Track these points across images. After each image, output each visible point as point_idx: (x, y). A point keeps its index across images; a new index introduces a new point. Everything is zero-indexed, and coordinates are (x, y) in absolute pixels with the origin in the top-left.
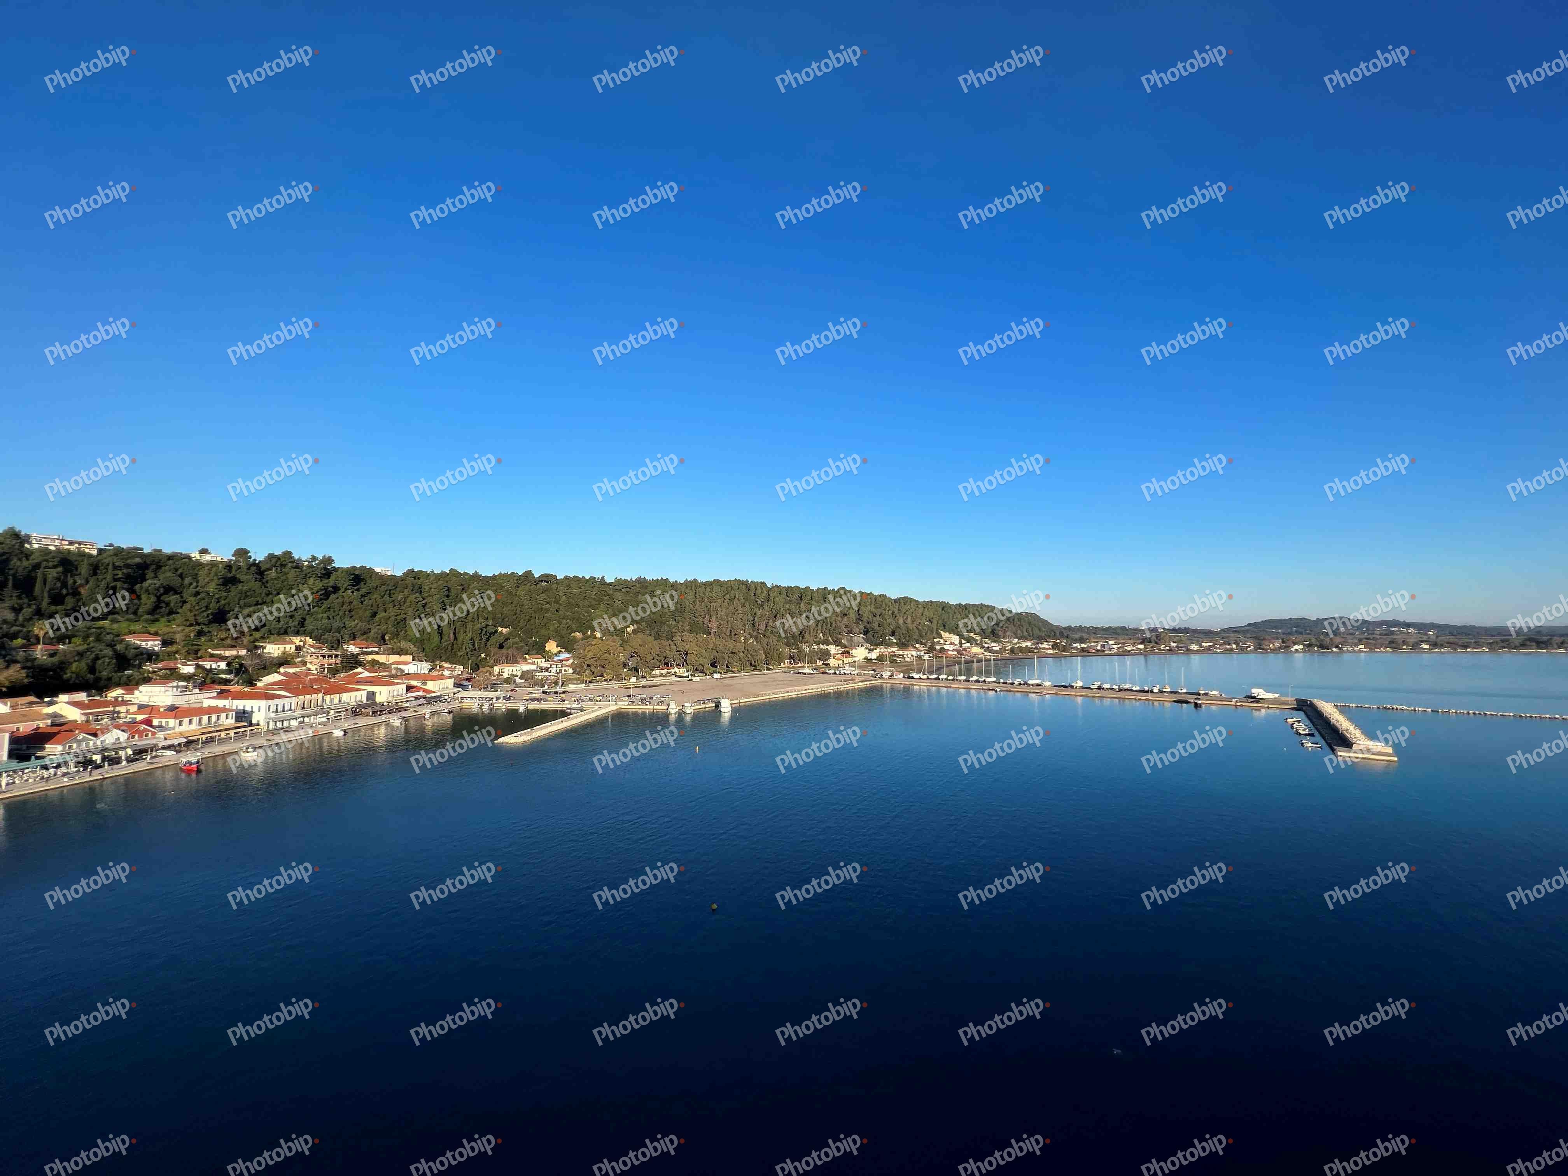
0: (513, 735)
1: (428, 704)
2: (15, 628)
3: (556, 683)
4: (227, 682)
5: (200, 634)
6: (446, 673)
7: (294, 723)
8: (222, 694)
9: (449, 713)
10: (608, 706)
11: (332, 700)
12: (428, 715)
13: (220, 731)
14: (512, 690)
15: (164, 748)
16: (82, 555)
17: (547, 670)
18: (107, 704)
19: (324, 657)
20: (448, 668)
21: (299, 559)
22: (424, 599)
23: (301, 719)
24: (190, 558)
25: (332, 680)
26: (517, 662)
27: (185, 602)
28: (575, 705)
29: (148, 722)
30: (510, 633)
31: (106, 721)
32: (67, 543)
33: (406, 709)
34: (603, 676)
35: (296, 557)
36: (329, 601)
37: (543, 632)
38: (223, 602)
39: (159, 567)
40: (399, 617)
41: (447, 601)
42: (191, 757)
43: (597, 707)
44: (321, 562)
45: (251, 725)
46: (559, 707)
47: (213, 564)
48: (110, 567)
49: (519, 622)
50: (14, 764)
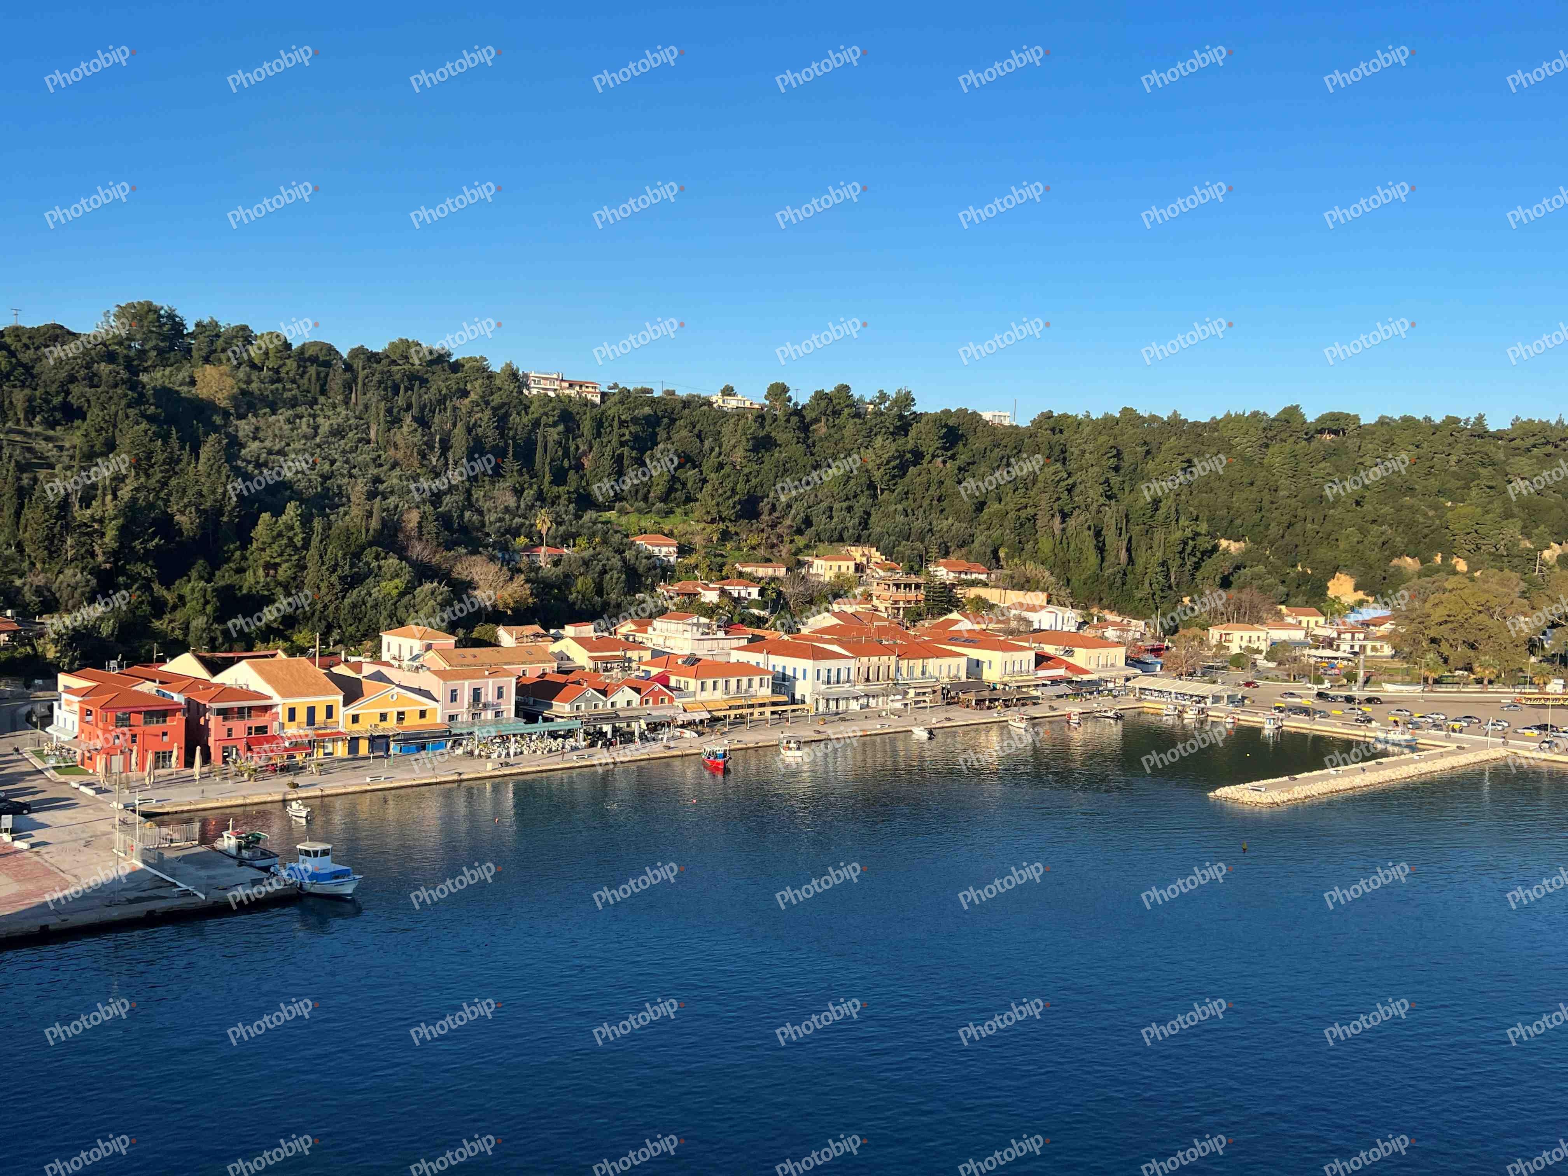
0: (1247, 785)
1: (1076, 695)
2: (518, 520)
3: (1351, 678)
4: (760, 622)
5: (725, 536)
6: (1111, 633)
7: (854, 706)
8: (755, 643)
9: (1118, 717)
10: (1484, 746)
11: (911, 670)
12: (1075, 719)
13: (752, 706)
14: (1248, 684)
15: (683, 726)
16: (587, 403)
17: (1329, 643)
18: (615, 645)
19: (898, 586)
20: (1113, 624)
21: (861, 400)
22: (1070, 475)
23: (863, 701)
24: (710, 404)
25: (912, 632)
26: (1259, 620)
27: (705, 481)
28: (1396, 735)
29: (663, 680)
30: (1247, 553)
31: (616, 673)
32: (566, 385)
33: (1035, 701)
34: (1469, 669)
35: (856, 397)
36: (907, 479)
37: (1323, 553)
38: (754, 482)
39: (673, 421)
40: (1023, 514)
41: (1115, 480)
42: (715, 744)
43: (1453, 746)
44: (896, 401)
45: (793, 701)
46: (1357, 733)
47: (740, 413)
48: (616, 423)
49: (1267, 527)
50: (521, 726)
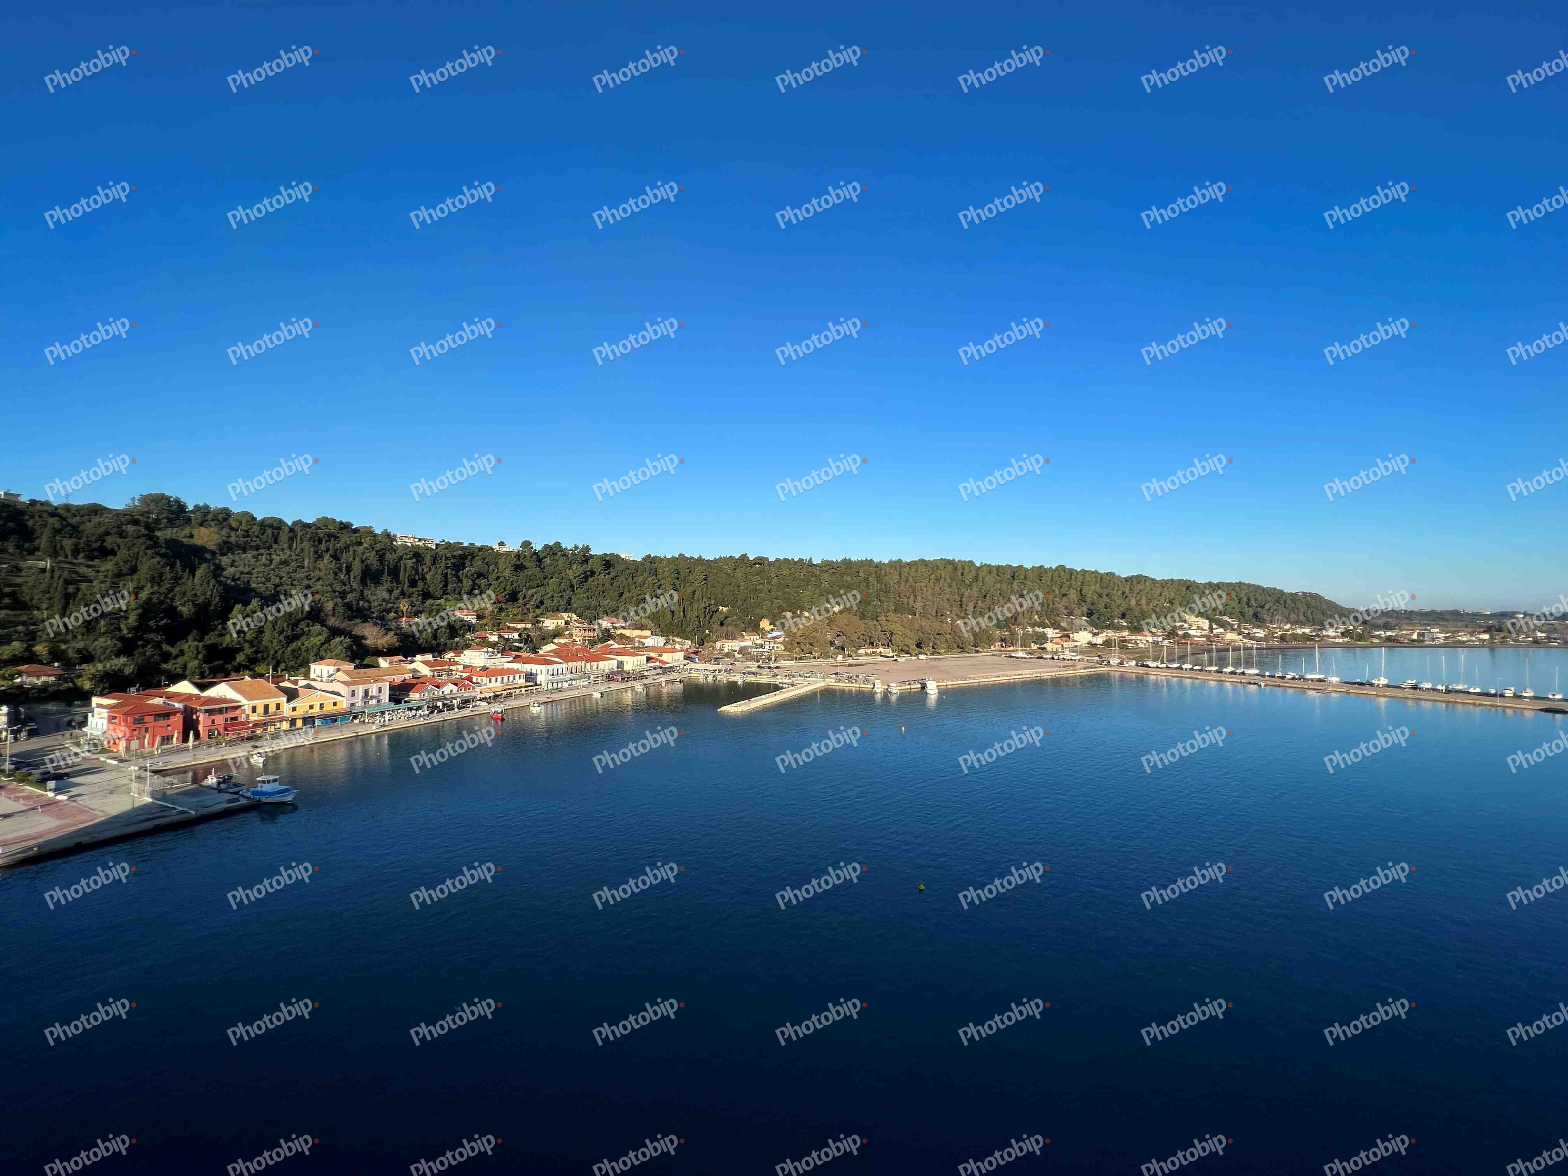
0: (733, 705)
1: (664, 674)
2: (390, 605)
3: (770, 659)
4: (519, 649)
5: (501, 610)
6: (678, 647)
7: (565, 685)
8: (516, 659)
9: (681, 682)
10: (817, 682)
11: (591, 667)
12: (664, 684)
13: (515, 688)
14: (732, 664)
15: (480, 700)
16: (428, 549)
17: (761, 646)
18: (445, 663)
19: (585, 630)
20: (678, 642)
21: (566, 548)
22: (659, 581)
23: (570, 682)
24: (493, 549)
25: (591, 650)
26: (735, 638)
27: (490, 585)
28: (786, 680)
29: (469, 679)
30: (729, 612)
31: (445, 677)
32: (417, 540)
33: (646, 677)
34: (811, 653)
35: (564, 547)
36: (588, 583)
37: (758, 611)
38: (515, 585)
39: (473, 557)
40: (640, 597)
41: (677, 583)
42: (497, 708)
43: (806, 683)
44: (582, 550)
45: (536, 685)
46: (772, 681)
47: (508, 554)
48: (443, 558)
49: (737, 601)
50: (392, 705)
